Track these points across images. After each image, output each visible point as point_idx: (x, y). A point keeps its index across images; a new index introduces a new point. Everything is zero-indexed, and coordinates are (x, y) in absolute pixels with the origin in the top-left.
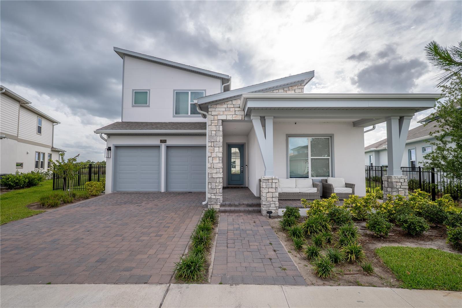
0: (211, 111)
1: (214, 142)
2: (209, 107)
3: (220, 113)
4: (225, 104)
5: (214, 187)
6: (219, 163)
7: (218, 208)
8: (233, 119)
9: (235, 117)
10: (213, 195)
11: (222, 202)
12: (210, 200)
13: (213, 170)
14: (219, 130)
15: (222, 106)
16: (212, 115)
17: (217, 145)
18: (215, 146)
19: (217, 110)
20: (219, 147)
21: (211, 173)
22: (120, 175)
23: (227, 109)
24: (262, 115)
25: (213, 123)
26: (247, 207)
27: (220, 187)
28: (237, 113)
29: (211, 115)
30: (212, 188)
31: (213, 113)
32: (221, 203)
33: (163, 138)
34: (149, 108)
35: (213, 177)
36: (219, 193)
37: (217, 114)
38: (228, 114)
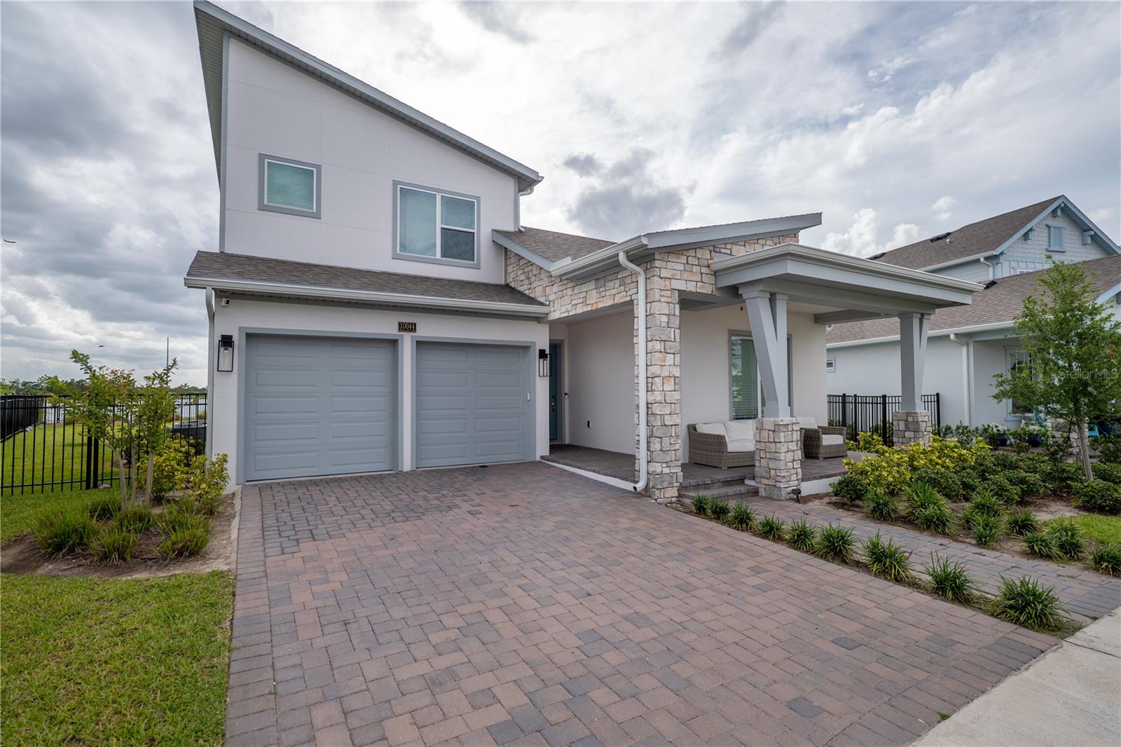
0: (660, 268)
1: (665, 341)
2: (656, 258)
3: (674, 275)
4: (682, 254)
5: (666, 447)
6: (674, 391)
7: (674, 495)
8: (698, 291)
9: (702, 287)
10: (664, 465)
11: (682, 480)
12: (660, 478)
13: (665, 406)
14: (674, 315)
15: (679, 258)
16: (661, 278)
17: (670, 348)
18: (669, 351)
19: (670, 265)
20: (674, 354)
21: (661, 415)
22: (258, 427)
23: (687, 266)
24: (773, 290)
25: (663, 296)
26: (724, 486)
27: (677, 447)
28: (705, 278)
29: (659, 276)
30: (663, 449)
31: (664, 273)
32: (681, 484)
33: (407, 318)
34: (318, 220)
35: (665, 425)
36: (676, 460)
37: (670, 277)
38: (690, 279)
